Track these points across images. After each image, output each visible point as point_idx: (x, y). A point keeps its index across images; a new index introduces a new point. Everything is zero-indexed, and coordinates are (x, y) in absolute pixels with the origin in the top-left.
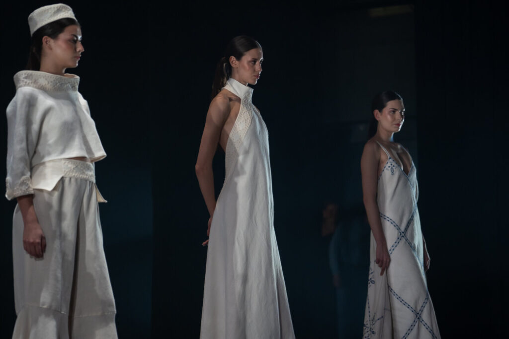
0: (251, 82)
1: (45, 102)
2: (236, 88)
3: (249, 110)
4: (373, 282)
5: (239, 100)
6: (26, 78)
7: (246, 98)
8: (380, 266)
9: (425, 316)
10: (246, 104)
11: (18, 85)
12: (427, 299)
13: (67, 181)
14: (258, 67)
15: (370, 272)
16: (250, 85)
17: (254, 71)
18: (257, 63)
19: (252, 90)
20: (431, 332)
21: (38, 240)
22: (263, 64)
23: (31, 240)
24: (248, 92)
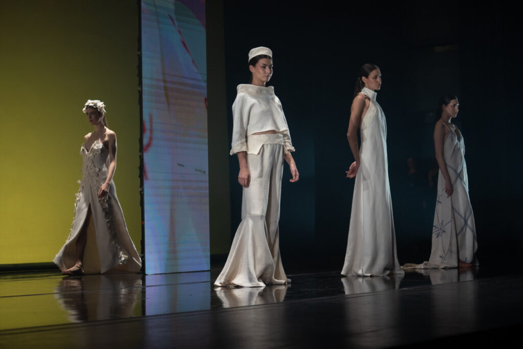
0: (376, 89)
1: (251, 101)
2: (368, 92)
3: (375, 105)
4: (440, 202)
5: (369, 99)
6: (242, 88)
7: (373, 97)
8: (448, 194)
9: (469, 222)
10: (373, 102)
11: (238, 92)
12: (471, 213)
13: (265, 146)
14: (379, 80)
15: (438, 197)
16: (375, 91)
17: (377, 82)
18: (378, 77)
19: (376, 94)
20: (472, 231)
21: (246, 177)
22: (382, 78)
23: (243, 177)
24: (374, 95)
